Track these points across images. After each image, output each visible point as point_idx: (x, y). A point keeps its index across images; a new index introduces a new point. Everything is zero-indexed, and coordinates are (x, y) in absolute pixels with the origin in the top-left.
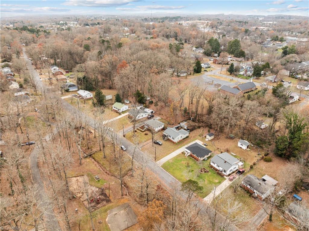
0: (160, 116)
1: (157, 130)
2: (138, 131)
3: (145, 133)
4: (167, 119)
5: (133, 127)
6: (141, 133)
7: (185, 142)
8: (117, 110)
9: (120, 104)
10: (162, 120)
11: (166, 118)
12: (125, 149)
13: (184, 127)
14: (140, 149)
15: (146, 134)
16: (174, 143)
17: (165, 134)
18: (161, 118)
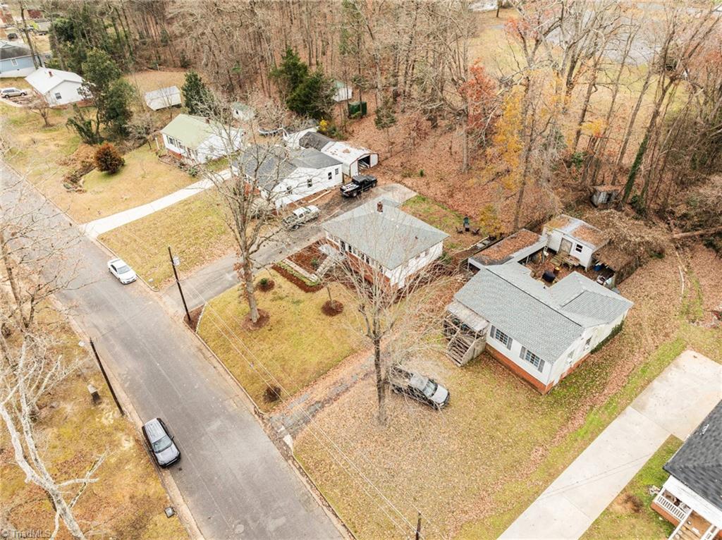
0: (408, 181)
1: (398, 277)
2: (279, 280)
3: (322, 296)
4: (451, 196)
5: (237, 268)
6: (298, 302)
8: (181, 151)
9: (197, 122)
10: (425, 206)
11: (444, 191)
12: (166, 456)
13: (574, 253)
14: (288, 439)
15: (331, 310)
16: (532, 385)
17: (464, 315)
18: (415, 194)
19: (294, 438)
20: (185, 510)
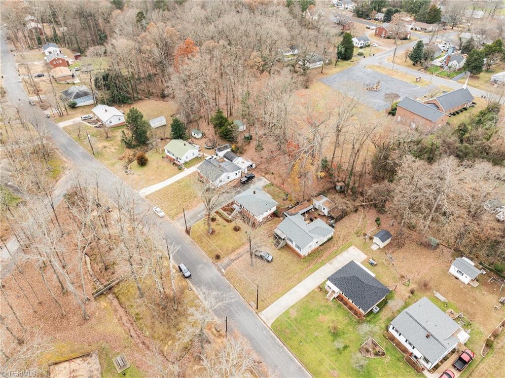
0: (267, 176)
1: (260, 218)
2: (218, 217)
3: (233, 224)
4: (283, 184)
6: (225, 226)
7: (326, 254)
8: (174, 157)
9: (179, 143)
10: (273, 188)
11: (281, 182)
12: (187, 274)
13: (323, 210)
14: (223, 270)
15: (236, 229)
16: (299, 256)
17: (279, 233)
18: (270, 182)
19: (225, 270)
20: (194, 289)
